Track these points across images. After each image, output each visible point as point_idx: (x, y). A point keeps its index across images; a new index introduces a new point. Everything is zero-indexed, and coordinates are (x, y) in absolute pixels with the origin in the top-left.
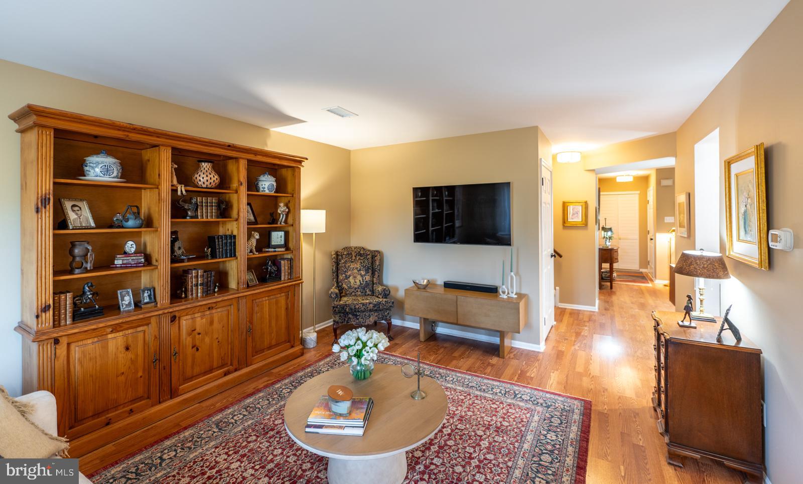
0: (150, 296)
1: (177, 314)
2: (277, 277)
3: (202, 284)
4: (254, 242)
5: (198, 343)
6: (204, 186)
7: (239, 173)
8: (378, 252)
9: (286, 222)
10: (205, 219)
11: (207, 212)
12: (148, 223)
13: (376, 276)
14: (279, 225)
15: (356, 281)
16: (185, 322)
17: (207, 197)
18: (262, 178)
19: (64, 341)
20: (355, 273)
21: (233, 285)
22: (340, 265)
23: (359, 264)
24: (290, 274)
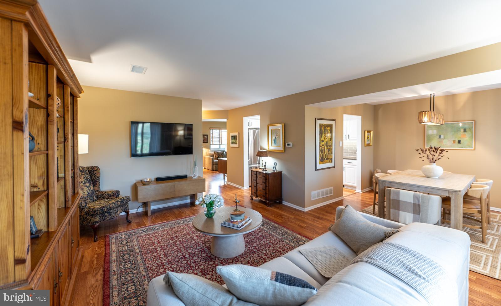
13: (96, 186)
15: (84, 191)
20: (81, 186)
23: (82, 178)
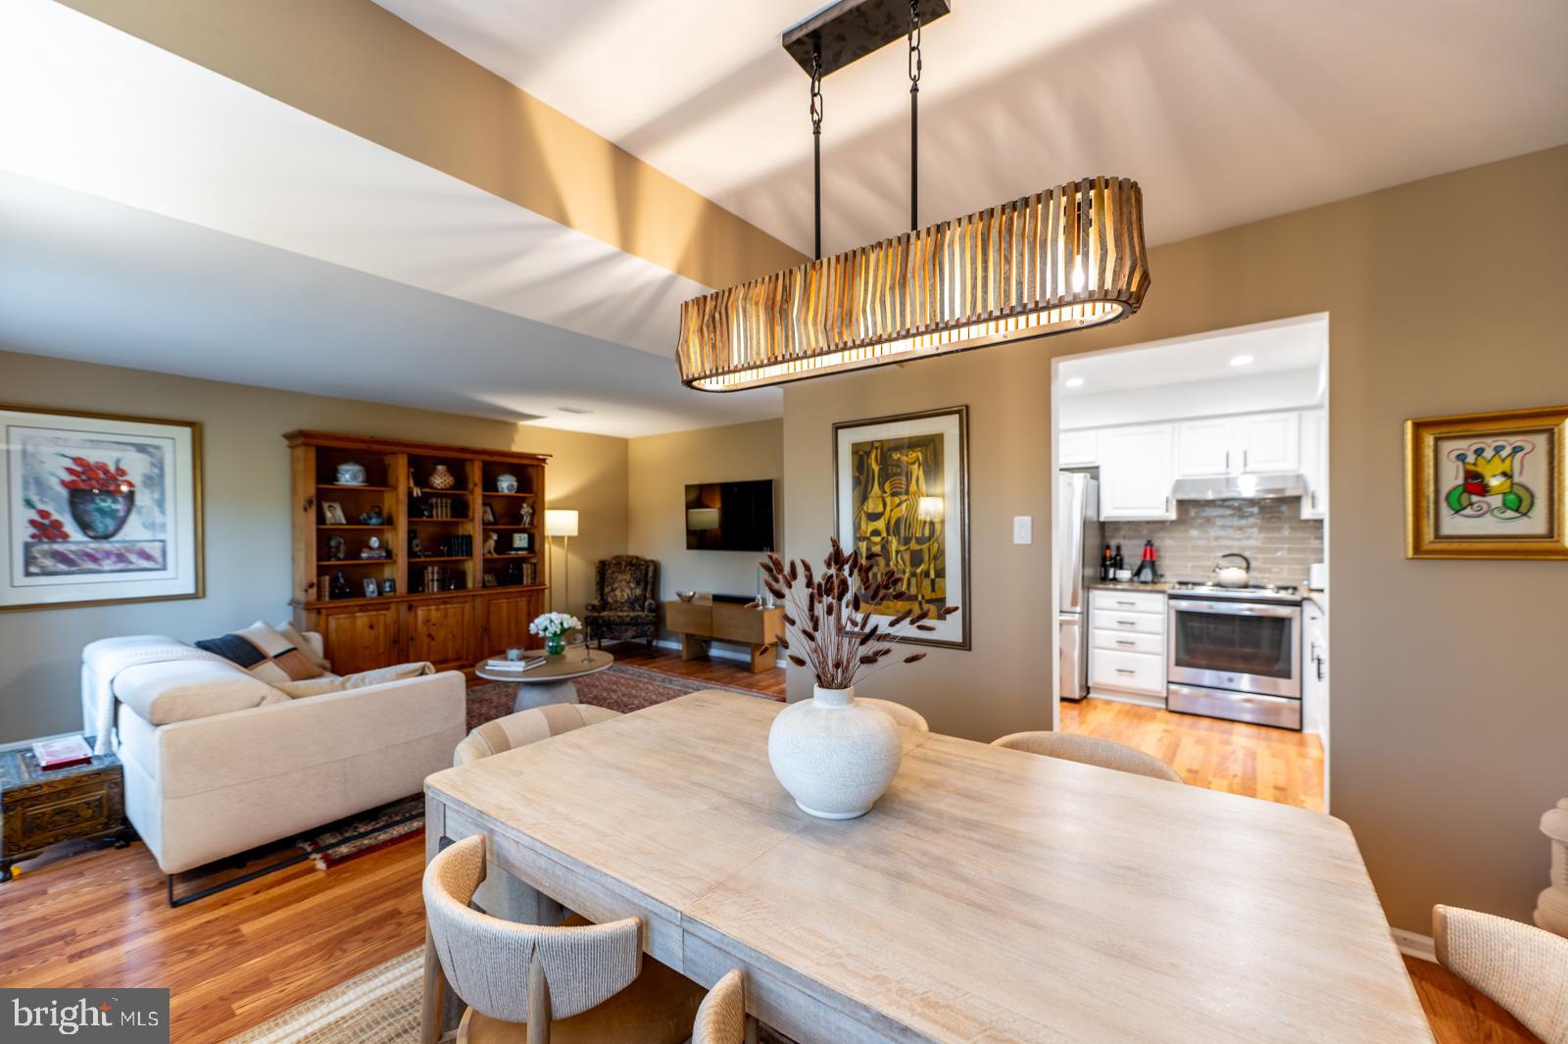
0: (390, 586)
1: (414, 604)
2: (517, 580)
3: (438, 580)
4: (491, 544)
5: (433, 633)
6: (439, 487)
7: (476, 474)
8: (652, 562)
9: (531, 523)
10: (440, 519)
11: (442, 513)
12: (390, 521)
13: (649, 589)
14: (522, 526)
15: (624, 594)
16: (421, 613)
17: (441, 498)
18: (501, 478)
19: (324, 612)
20: (623, 586)
21: (470, 585)
22: (607, 576)
23: (629, 575)
24: (534, 578)
